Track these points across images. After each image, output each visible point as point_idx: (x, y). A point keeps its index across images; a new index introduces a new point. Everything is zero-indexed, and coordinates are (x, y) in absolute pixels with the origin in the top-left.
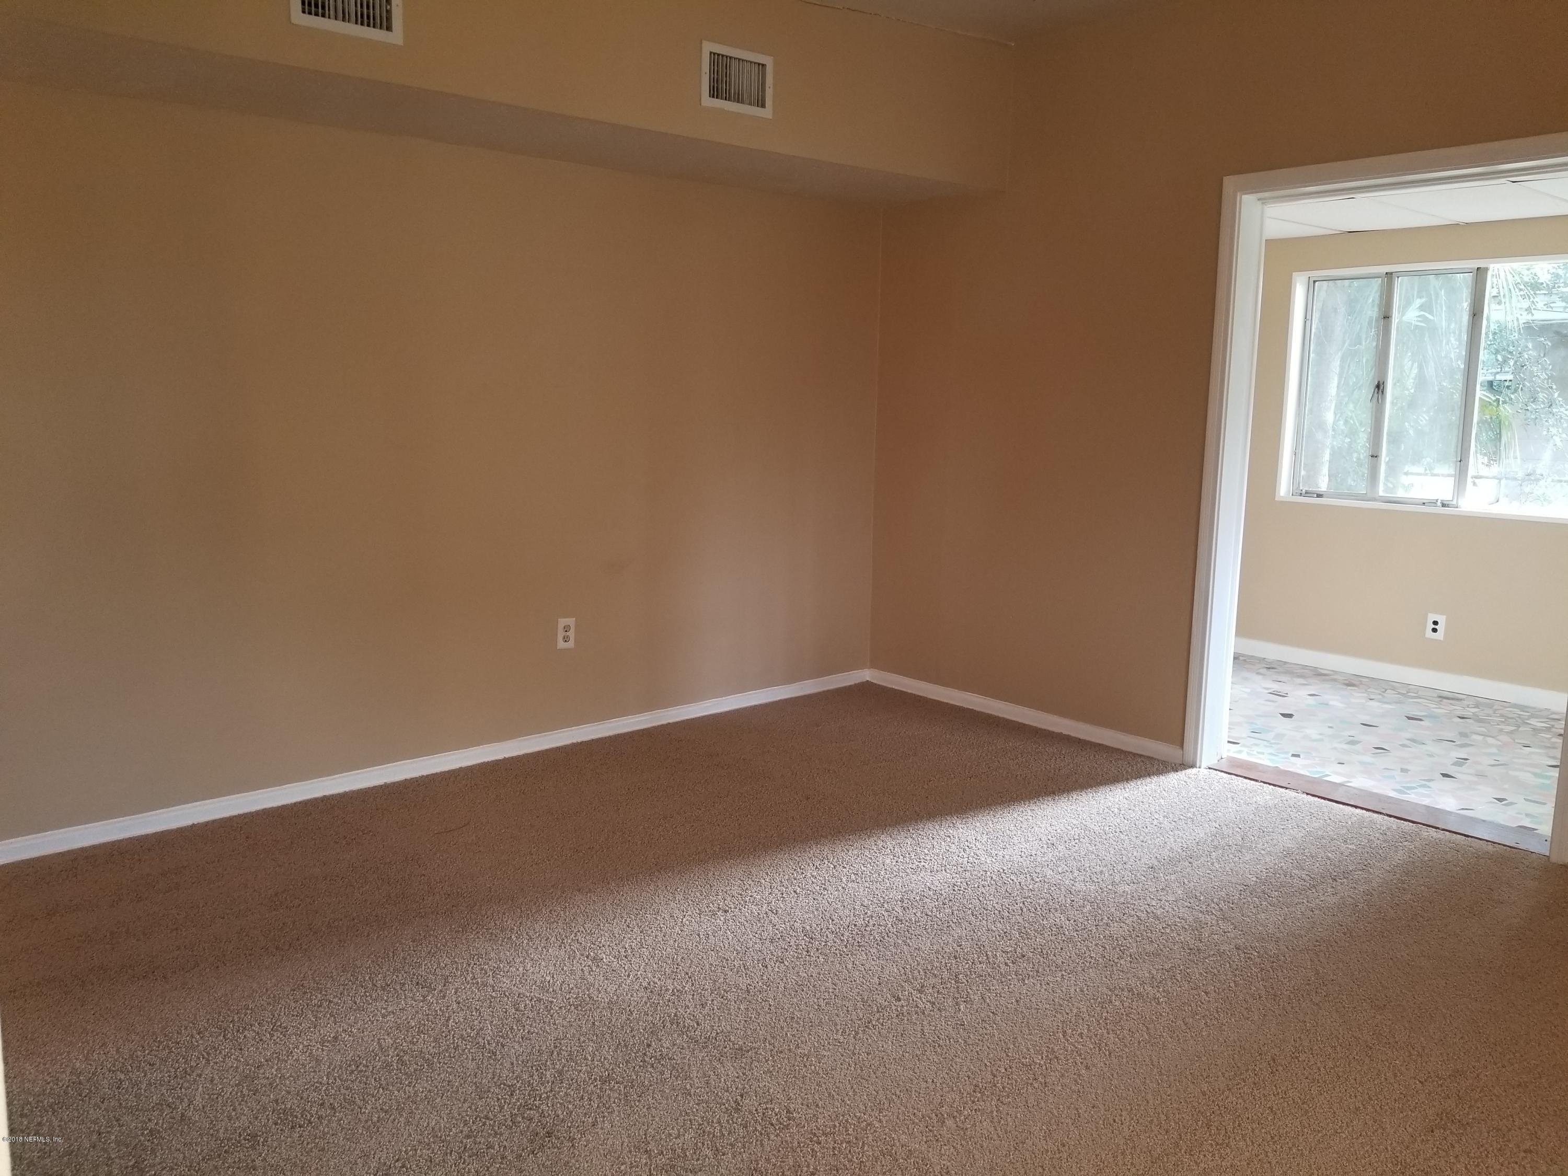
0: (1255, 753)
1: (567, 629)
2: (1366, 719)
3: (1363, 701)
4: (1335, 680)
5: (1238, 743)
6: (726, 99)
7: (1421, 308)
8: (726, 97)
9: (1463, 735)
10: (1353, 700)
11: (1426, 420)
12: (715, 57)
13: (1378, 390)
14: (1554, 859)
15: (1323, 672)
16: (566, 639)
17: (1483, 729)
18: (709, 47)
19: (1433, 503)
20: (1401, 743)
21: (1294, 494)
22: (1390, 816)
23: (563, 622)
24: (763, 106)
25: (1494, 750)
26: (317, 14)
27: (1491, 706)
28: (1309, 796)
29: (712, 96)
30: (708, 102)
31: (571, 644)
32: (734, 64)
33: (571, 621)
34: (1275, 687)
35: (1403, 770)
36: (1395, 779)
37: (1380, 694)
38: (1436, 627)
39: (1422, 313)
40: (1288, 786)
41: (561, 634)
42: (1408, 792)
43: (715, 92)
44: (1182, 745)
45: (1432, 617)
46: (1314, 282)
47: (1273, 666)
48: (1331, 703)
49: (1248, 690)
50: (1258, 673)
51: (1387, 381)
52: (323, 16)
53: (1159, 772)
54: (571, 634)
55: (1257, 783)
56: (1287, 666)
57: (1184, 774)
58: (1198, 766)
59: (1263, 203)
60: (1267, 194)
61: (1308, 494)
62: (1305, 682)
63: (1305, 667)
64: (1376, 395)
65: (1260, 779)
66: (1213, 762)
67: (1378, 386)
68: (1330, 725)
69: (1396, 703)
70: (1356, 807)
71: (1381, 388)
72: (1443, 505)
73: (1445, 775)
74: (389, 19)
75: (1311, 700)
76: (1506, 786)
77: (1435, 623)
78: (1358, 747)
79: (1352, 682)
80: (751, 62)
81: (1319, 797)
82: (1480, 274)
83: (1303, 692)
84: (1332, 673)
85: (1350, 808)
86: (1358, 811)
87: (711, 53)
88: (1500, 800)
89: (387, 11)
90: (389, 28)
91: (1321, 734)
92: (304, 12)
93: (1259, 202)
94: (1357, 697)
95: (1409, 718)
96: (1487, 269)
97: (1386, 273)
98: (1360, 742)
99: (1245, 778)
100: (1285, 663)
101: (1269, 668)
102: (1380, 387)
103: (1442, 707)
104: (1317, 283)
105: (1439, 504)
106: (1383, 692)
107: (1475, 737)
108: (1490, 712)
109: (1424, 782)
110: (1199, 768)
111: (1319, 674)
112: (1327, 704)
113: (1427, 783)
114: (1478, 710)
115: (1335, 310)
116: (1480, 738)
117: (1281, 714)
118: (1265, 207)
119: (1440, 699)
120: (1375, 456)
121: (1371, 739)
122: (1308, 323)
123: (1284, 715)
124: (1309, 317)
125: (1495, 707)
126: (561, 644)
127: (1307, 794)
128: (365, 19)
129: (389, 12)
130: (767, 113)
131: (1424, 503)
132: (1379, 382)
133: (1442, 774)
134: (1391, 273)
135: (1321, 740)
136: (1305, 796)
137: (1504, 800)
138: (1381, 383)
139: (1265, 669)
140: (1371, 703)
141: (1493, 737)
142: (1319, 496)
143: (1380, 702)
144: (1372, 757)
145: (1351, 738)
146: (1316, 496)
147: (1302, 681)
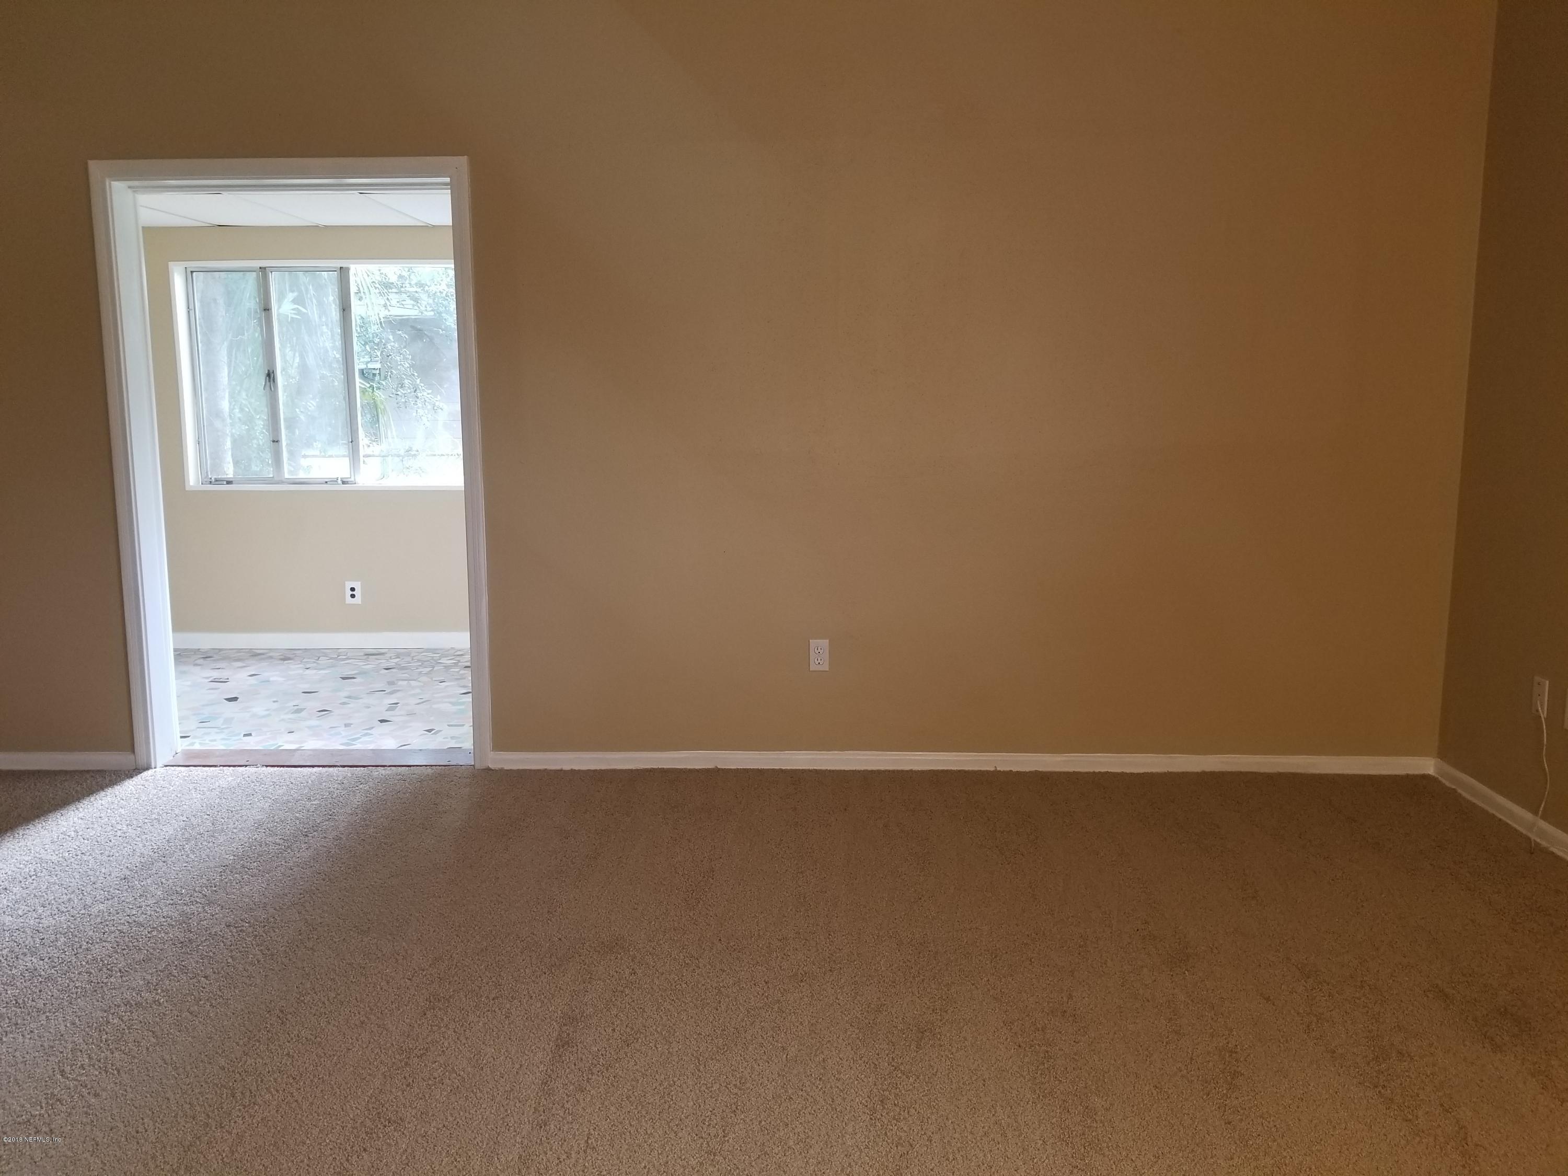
0: (207, 742)
2: (307, 687)
3: (301, 671)
4: (271, 657)
5: (189, 737)
7: (294, 301)
9: (391, 683)
10: (291, 673)
11: (313, 405)
13: (270, 378)
14: (478, 766)
15: (259, 651)
17: (406, 675)
19: (335, 481)
20: (340, 702)
21: (203, 482)
22: (344, 766)
25: (418, 691)
27: (408, 655)
28: (269, 768)
34: (215, 674)
35: (346, 725)
36: (341, 734)
37: (314, 662)
38: (354, 593)
39: (296, 306)
40: (247, 763)
42: (354, 743)
44: (133, 751)
45: (349, 585)
46: (192, 272)
47: (209, 655)
48: (271, 679)
49: (189, 683)
50: (196, 665)
51: (276, 369)
53: (113, 783)
55: (217, 768)
56: (222, 652)
57: (139, 778)
58: (153, 766)
59: (134, 191)
60: (136, 183)
61: (218, 481)
62: (244, 665)
63: (239, 650)
64: (268, 383)
65: (219, 764)
66: (169, 759)
67: (269, 375)
68: (275, 700)
69: (329, 667)
70: (313, 766)
71: (272, 376)
72: (344, 483)
73: (382, 721)
75: (253, 680)
76: (432, 718)
77: (353, 589)
78: (303, 714)
79: (287, 656)
81: (278, 766)
82: (343, 273)
83: (243, 675)
84: (268, 651)
85: (307, 769)
86: (316, 769)
88: (429, 731)
91: (267, 710)
93: (130, 191)
94: (295, 669)
95: (344, 678)
96: (348, 269)
97: (260, 268)
98: (305, 709)
99: (204, 766)
100: (220, 650)
101: (206, 658)
102: (270, 376)
103: (369, 663)
104: (194, 273)
105: (339, 481)
106: (317, 660)
107: (400, 683)
108: (409, 659)
109: (366, 731)
110: (155, 768)
111: (255, 655)
112: (269, 681)
113: (369, 731)
114: (398, 660)
115: (215, 300)
116: (405, 683)
117: (226, 699)
118: (136, 195)
119: (366, 657)
120: (276, 441)
121: (314, 704)
122: (192, 313)
123: (229, 700)
124: (191, 307)
125: (412, 655)
127: (267, 766)
131: (326, 482)
132: (269, 371)
133: (380, 721)
134: (265, 268)
135: (269, 715)
136: (264, 768)
137: (433, 730)
138: (271, 371)
139: (202, 660)
140: (308, 672)
141: (415, 680)
142: (228, 483)
143: (316, 669)
144: (317, 720)
145: (296, 707)
146: (225, 483)
147: (240, 664)
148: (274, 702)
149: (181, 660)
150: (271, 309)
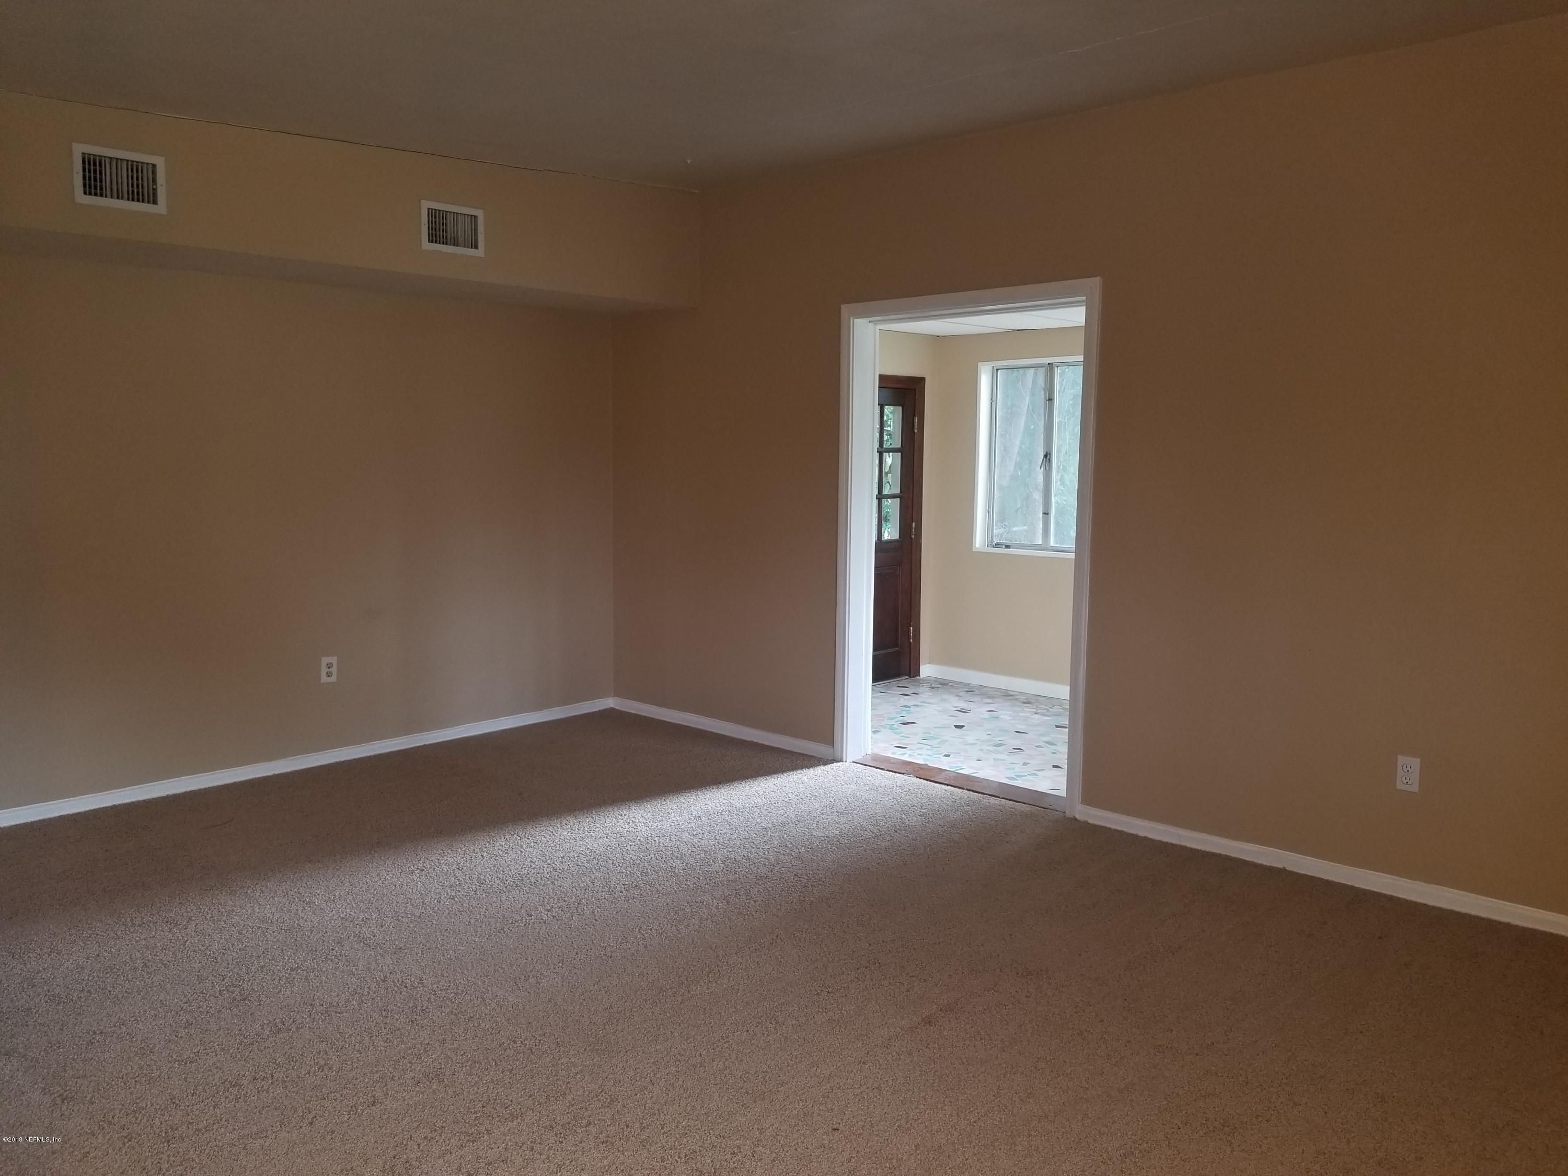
0: (915, 754)
1: (329, 666)
2: (1021, 727)
3: (1029, 715)
4: (1017, 699)
5: (906, 748)
6: (443, 244)
8: (443, 242)
10: (1021, 714)
12: (432, 213)
13: (1046, 459)
15: (1011, 693)
16: (329, 675)
18: (426, 205)
20: (1036, 745)
21: (989, 546)
23: (325, 660)
24: (476, 247)
26: (96, 194)
28: (918, 779)
29: (431, 241)
30: (427, 246)
31: (333, 679)
32: (450, 218)
33: (334, 660)
34: (963, 705)
35: (1025, 764)
36: (1015, 770)
41: (324, 671)
42: (1018, 779)
43: (433, 239)
44: (832, 743)
47: (973, 690)
48: (1002, 716)
50: (957, 696)
51: (1052, 452)
52: (101, 195)
53: (808, 766)
54: (334, 670)
55: (884, 771)
56: (985, 690)
58: (844, 760)
59: (874, 324)
60: (879, 318)
61: (998, 545)
62: (992, 702)
63: (999, 690)
64: (1045, 462)
65: (887, 769)
66: (861, 758)
67: (1046, 456)
68: (989, 733)
69: (1054, 715)
71: (1048, 457)
73: (1054, 767)
74: (155, 195)
75: (987, 715)
78: (1001, 748)
79: (1029, 701)
80: (464, 215)
83: (984, 709)
84: (1018, 694)
87: (428, 209)
89: (153, 189)
90: (155, 202)
91: (977, 740)
92: (85, 193)
93: (870, 324)
94: (1026, 712)
95: (1057, 726)
97: (1049, 364)
98: (1006, 745)
99: (877, 768)
100: (986, 687)
101: (967, 691)
104: (999, 370)
106: (1051, 708)
109: (1034, 772)
110: (846, 762)
111: (1006, 695)
112: (998, 718)
113: (1037, 772)
117: (955, 726)
120: (1047, 514)
121: (1015, 742)
122: (994, 403)
123: (957, 727)
124: (994, 399)
126: (324, 679)
128: (136, 196)
129: (155, 190)
130: (480, 252)
132: (1047, 452)
133: (1053, 766)
134: (1052, 364)
135: (976, 744)
138: (1049, 453)
139: (964, 693)
140: (1036, 716)
142: (1007, 547)
143: (1042, 715)
144: (1007, 755)
145: (1001, 742)
146: (1004, 547)
147: (990, 701)
148: (988, 735)
149: (951, 690)
150: (1054, 399)
